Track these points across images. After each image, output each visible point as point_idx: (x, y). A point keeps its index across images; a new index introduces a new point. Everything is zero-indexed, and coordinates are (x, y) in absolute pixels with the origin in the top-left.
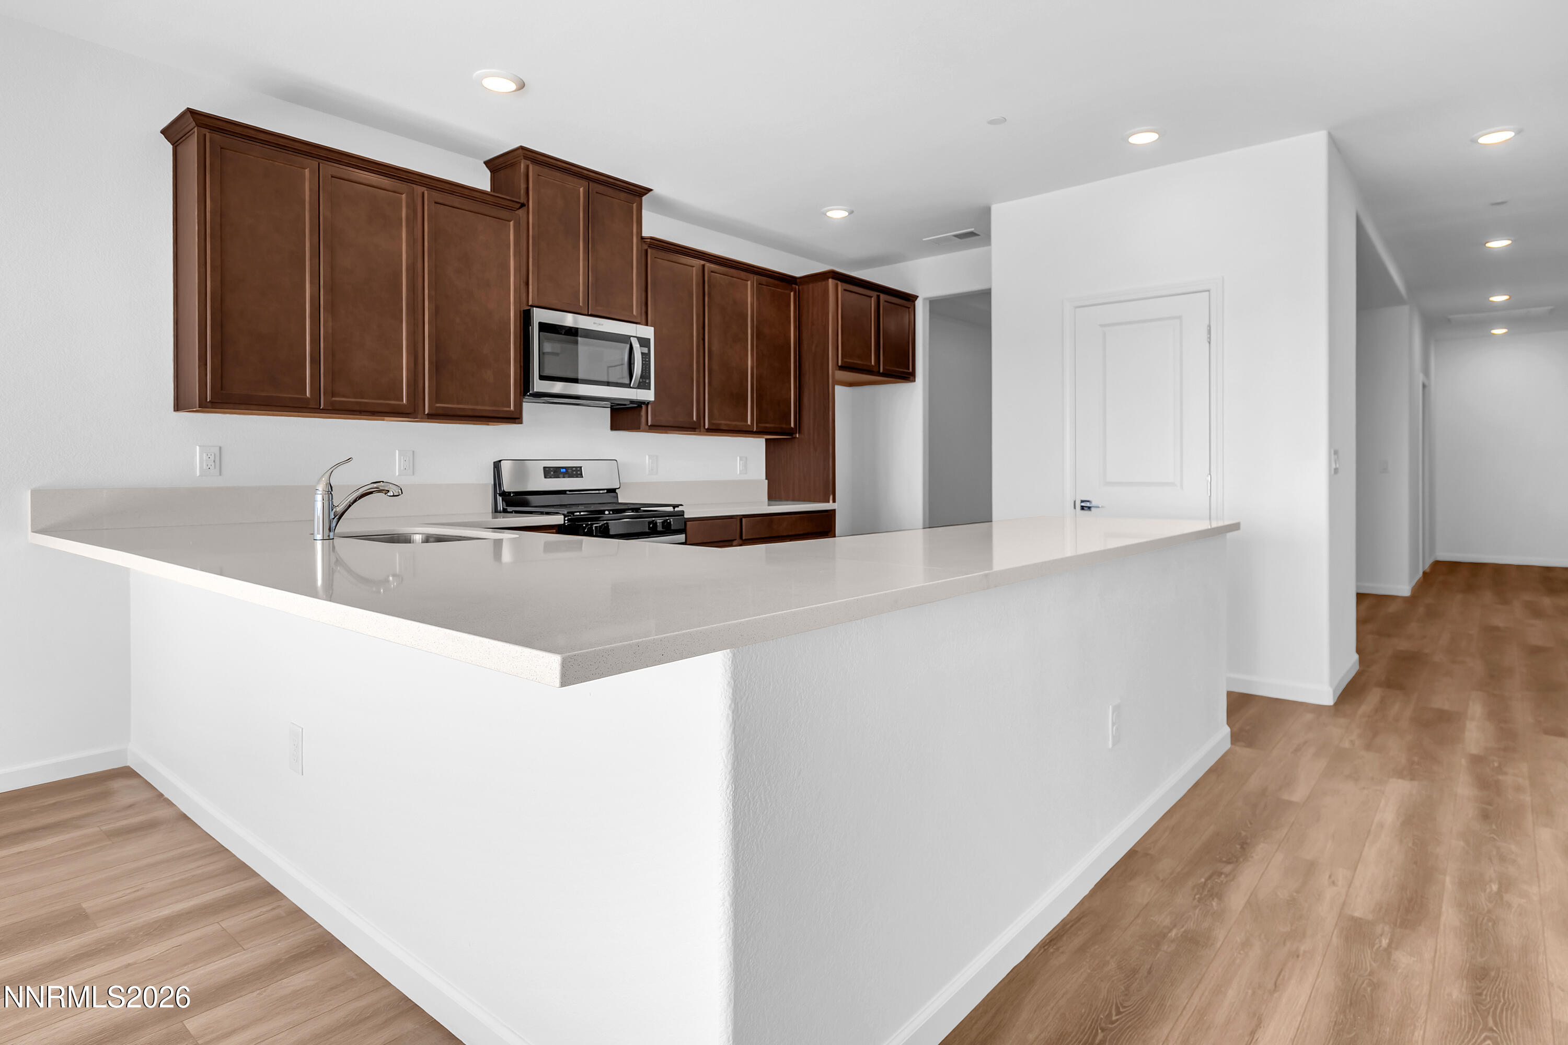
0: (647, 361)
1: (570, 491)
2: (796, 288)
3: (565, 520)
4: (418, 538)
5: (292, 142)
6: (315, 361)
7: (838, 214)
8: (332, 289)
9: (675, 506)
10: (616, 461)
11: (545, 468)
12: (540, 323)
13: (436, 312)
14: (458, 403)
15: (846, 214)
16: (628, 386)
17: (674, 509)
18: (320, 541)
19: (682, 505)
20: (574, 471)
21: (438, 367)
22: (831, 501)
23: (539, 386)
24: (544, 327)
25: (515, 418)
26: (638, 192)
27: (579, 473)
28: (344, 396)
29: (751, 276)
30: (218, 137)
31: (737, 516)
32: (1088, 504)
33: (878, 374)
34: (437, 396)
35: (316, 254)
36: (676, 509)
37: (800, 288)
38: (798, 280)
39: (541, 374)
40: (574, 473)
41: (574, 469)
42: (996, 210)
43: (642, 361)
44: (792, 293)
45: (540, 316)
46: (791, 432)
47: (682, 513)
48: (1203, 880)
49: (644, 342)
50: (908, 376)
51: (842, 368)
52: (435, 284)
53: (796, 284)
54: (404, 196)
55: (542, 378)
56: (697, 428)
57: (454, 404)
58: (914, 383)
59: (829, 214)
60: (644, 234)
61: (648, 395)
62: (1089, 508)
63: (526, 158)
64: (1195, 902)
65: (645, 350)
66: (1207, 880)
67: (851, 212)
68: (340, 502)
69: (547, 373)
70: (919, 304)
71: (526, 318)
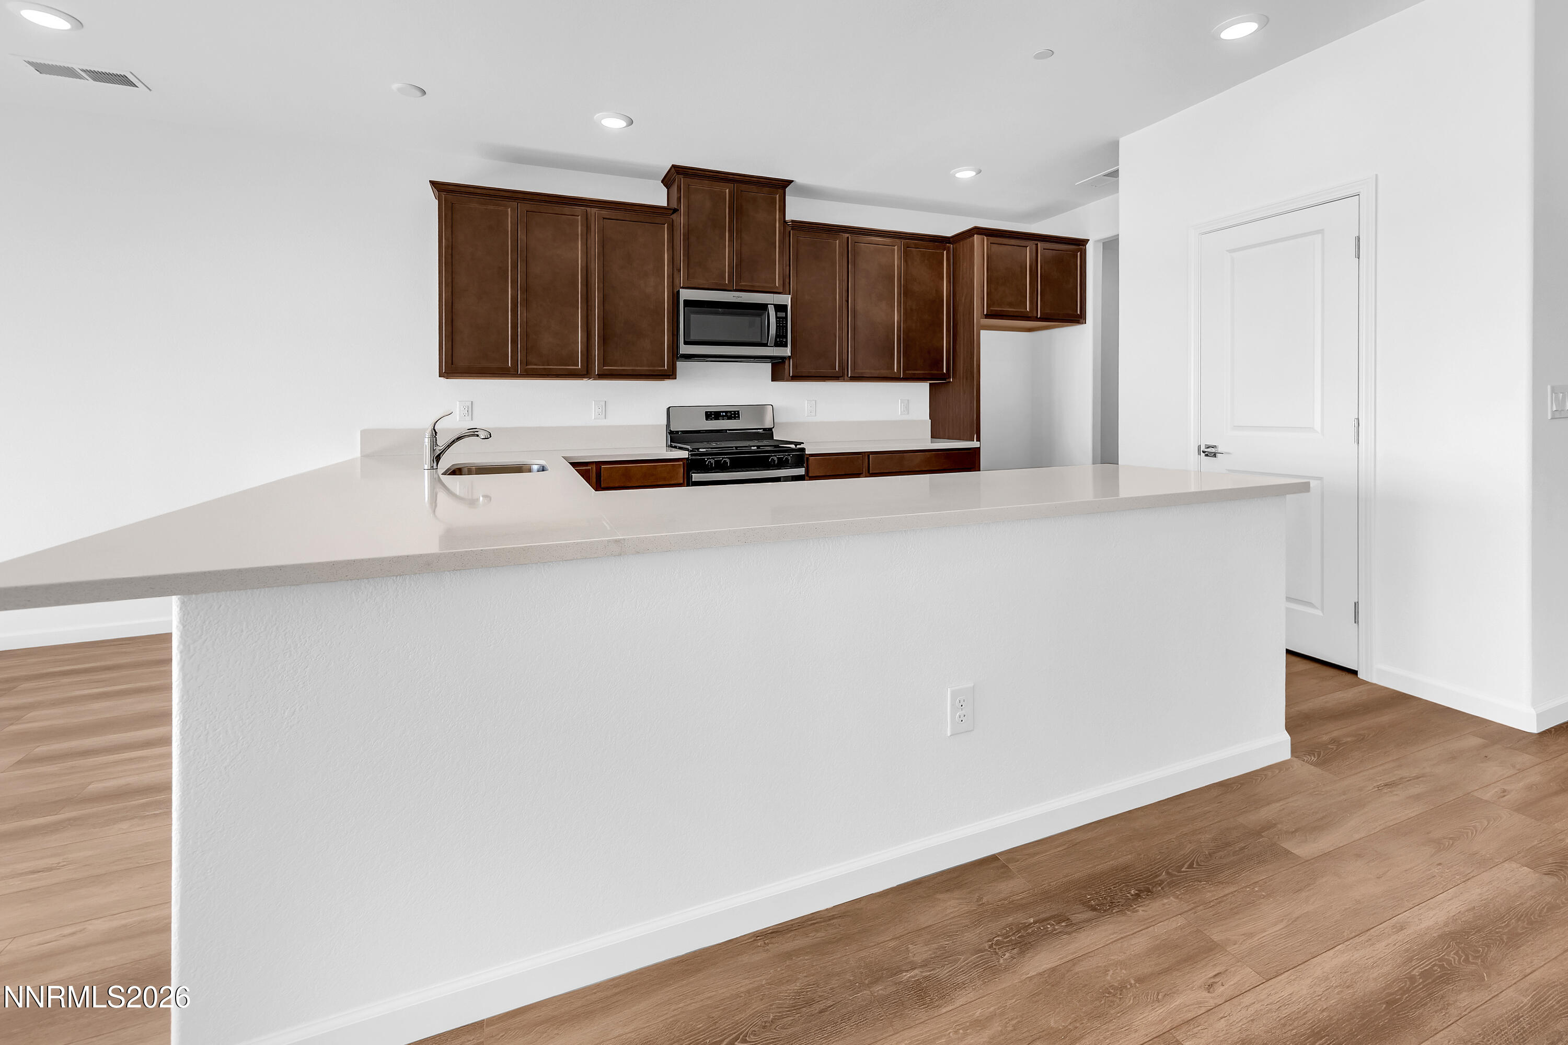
0: (784, 324)
1: (729, 430)
2: (949, 247)
3: (689, 455)
4: (535, 467)
5: (499, 192)
6: (514, 342)
7: (966, 174)
8: (526, 290)
9: (796, 444)
10: (772, 405)
11: (706, 412)
12: (685, 301)
13: (604, 300)
14: (621, 366)
15: (973, 173)
16: (765, 345)
17: (796, 446)
18: (427, 471)
19: (803, 443)
21: (604, 340)
22: (975, 440)
23: (684, 349)
24: (688, 303)
25: (670, 374)
26: (780, 186)
27: (736, 416)
28: (536, 365)
29: (898, 241)
30: (450, 197)
31: (865, 452)
32: (1213, 450)
33: (1036, 319)
34: (604, 361)
35: (515, 267)
36: (798, 446)
37: (954, 246)
38: (951, 239)
39: (686, 340)
40: (732, 416)
41: (733, 413)
42: (1122, 141)
43: (777, 323)
44: (945, 252)
45: (686, 294)
46: (945, 377)
47: (803, 450)
48: (1032, 920)
49: (780, 308)
50: (1078, 318)
51: (988, 316)
52: (604, 279)
53: (950, 243)
54: (579, 217)
55: (686, 343)
56: (841, 377)
57: (618, 367)
58: (1084, 325)
59: (958, 175)
60: (789, 217)
61: (787, 352)
62: (1215, 455)
63: (678, 173)
64: (986, 945)
65: (783, 315)
66: (1035, 922)
67: (979, 172)
68: (442, 442)
69: (693, 338)
70: (1090, 247)
71: (675, 296)
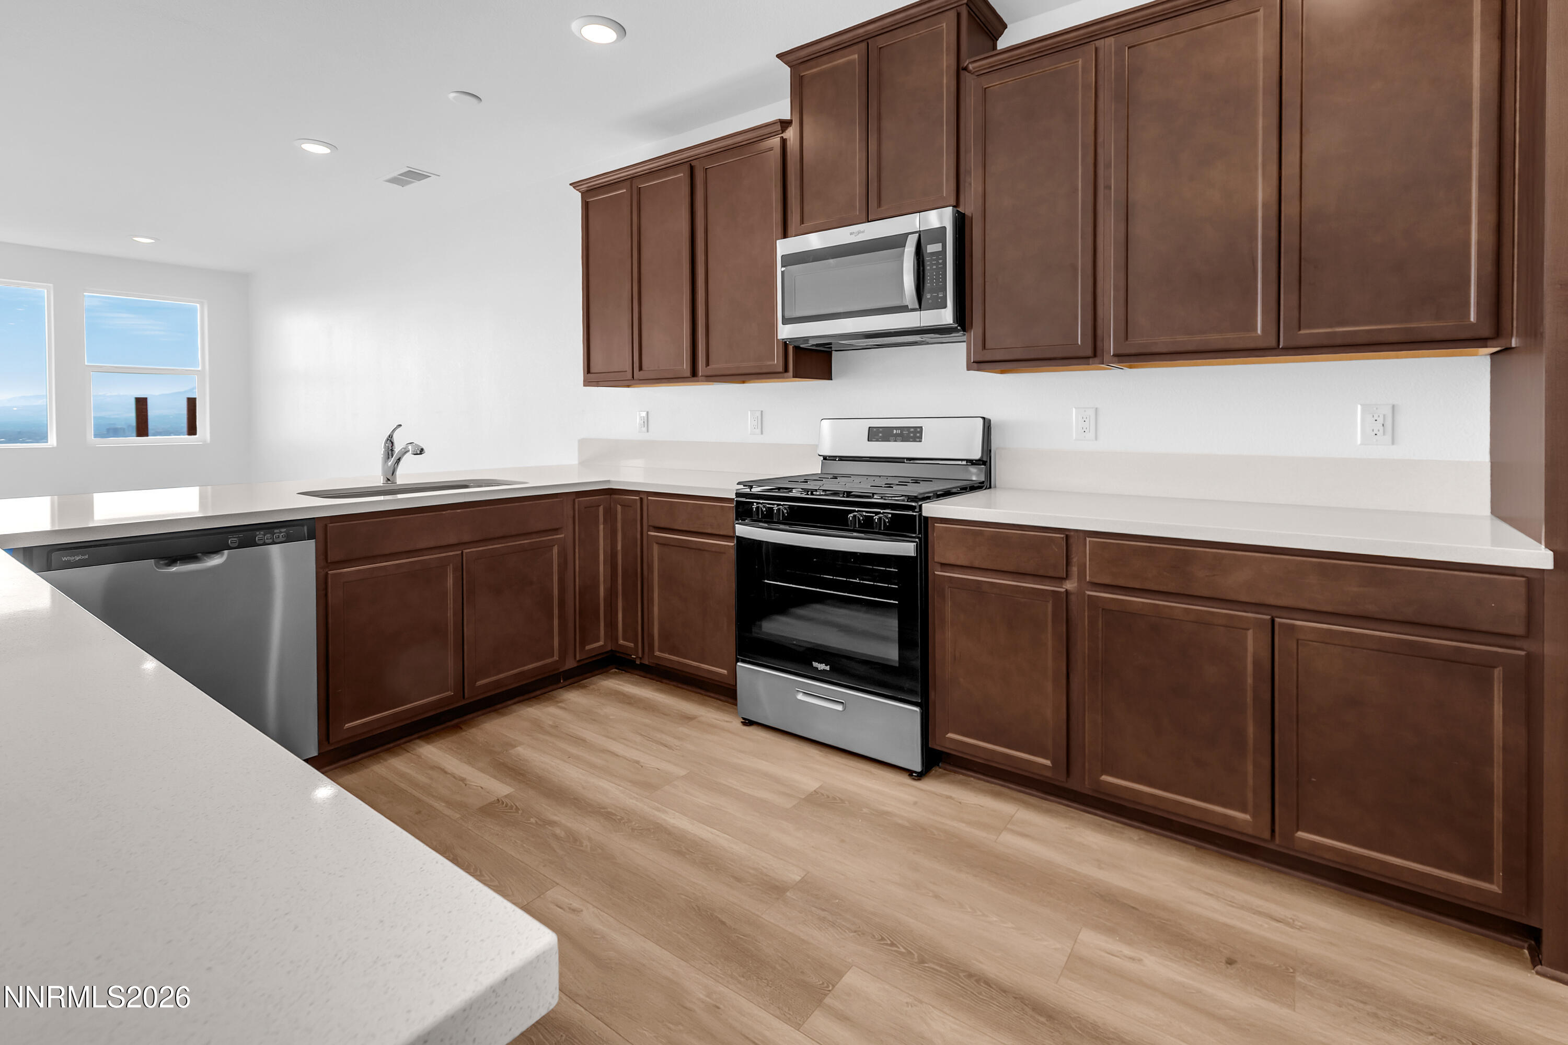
0: (940, 264)
6: (631, 343)
8: (640, 280)
10: (985, 418)
11: (870, 428)
12: (782, 257)
13: (707, 277)
16: (907, 309)
20: (912, 432)
21: (708, 329)
23: (783, 331)
27: (918, 435)
34: (707, 358)
39: (785, 317)
40: (912, 435)
41: (912, 430)
49: (934, 237)
55: (786, 321)
56: (1093, 357)
57: (722, 364)
65: (939, 247)
